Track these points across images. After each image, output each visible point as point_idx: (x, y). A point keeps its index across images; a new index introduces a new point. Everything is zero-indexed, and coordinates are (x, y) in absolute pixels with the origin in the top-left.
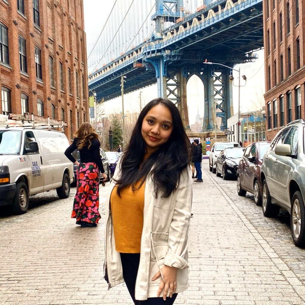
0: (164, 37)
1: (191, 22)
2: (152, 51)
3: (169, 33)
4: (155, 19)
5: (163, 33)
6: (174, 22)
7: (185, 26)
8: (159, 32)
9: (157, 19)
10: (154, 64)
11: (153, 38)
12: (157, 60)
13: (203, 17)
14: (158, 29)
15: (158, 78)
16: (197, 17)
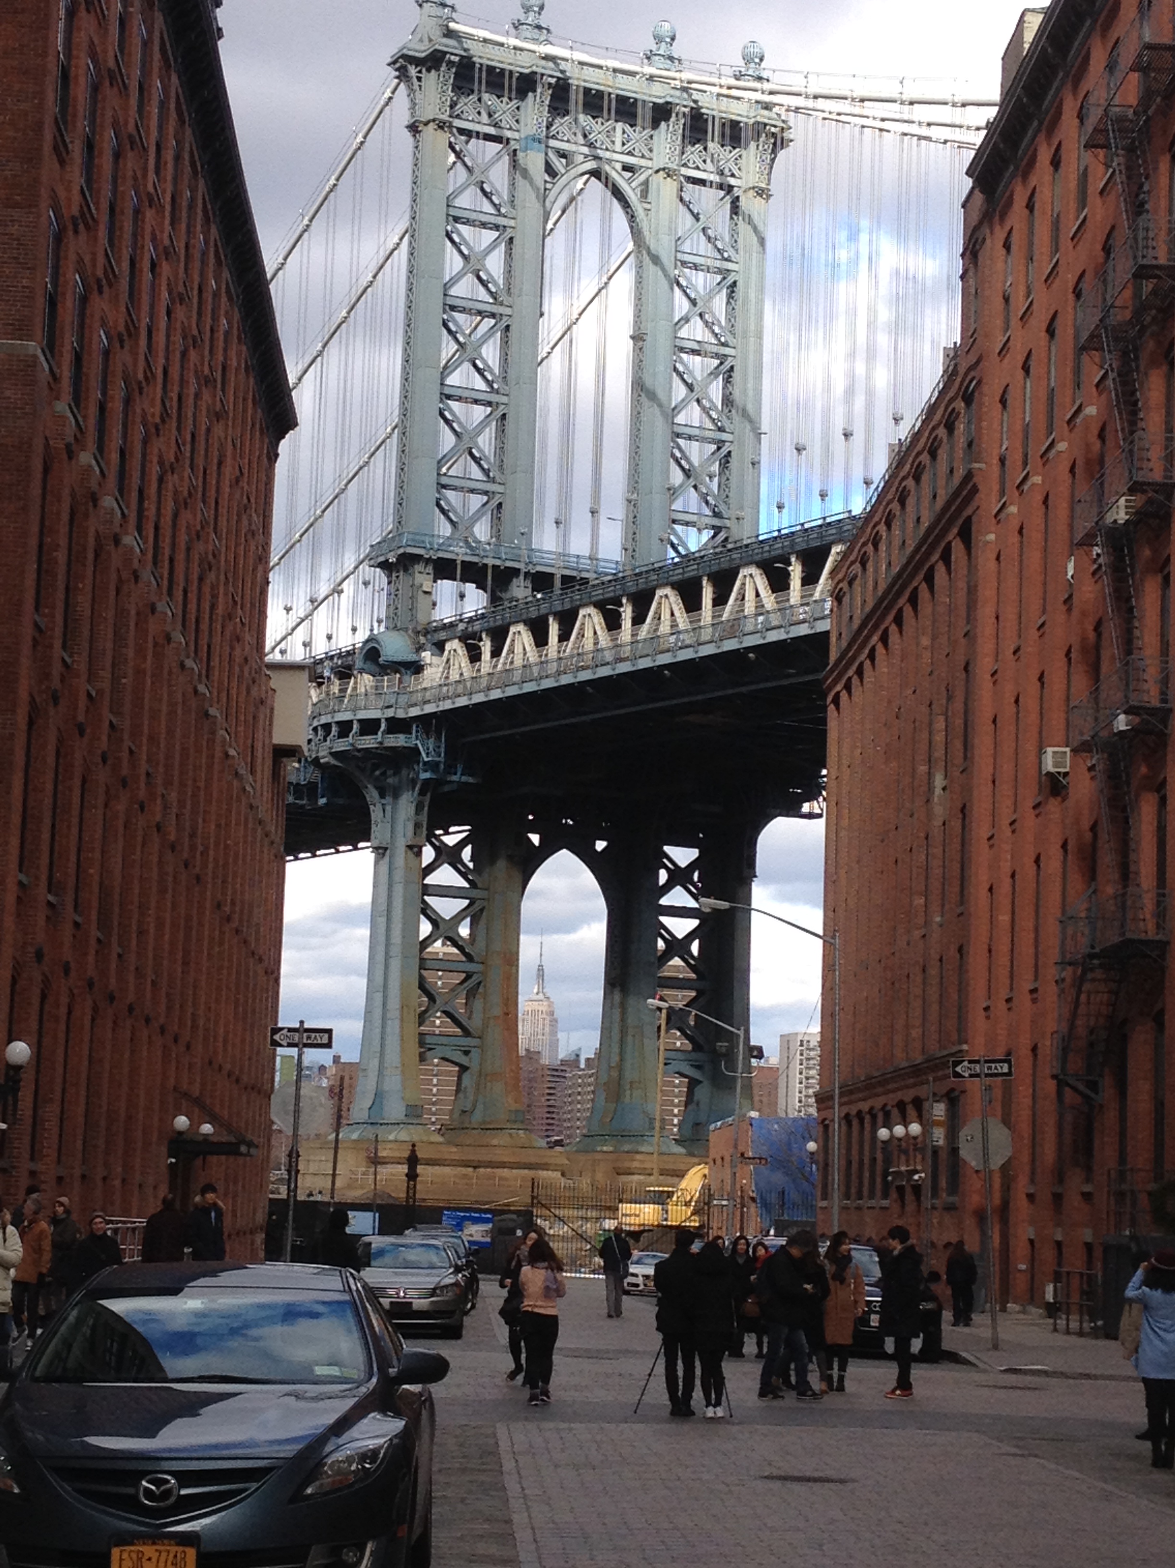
0: (426, 656)
1: (567, 620)
2: (359, 721)
3: (454, 645)
4: (385, 566)
5: (422, 640)
6: (481, 586)
8: (404, 630)
9: (398, 564)
10: (365, 781)
11: (371, 653)
12: (386, 764)
13: (627, 612)
14: (399, 615)
15: (380, 851)
16: (600, 605)
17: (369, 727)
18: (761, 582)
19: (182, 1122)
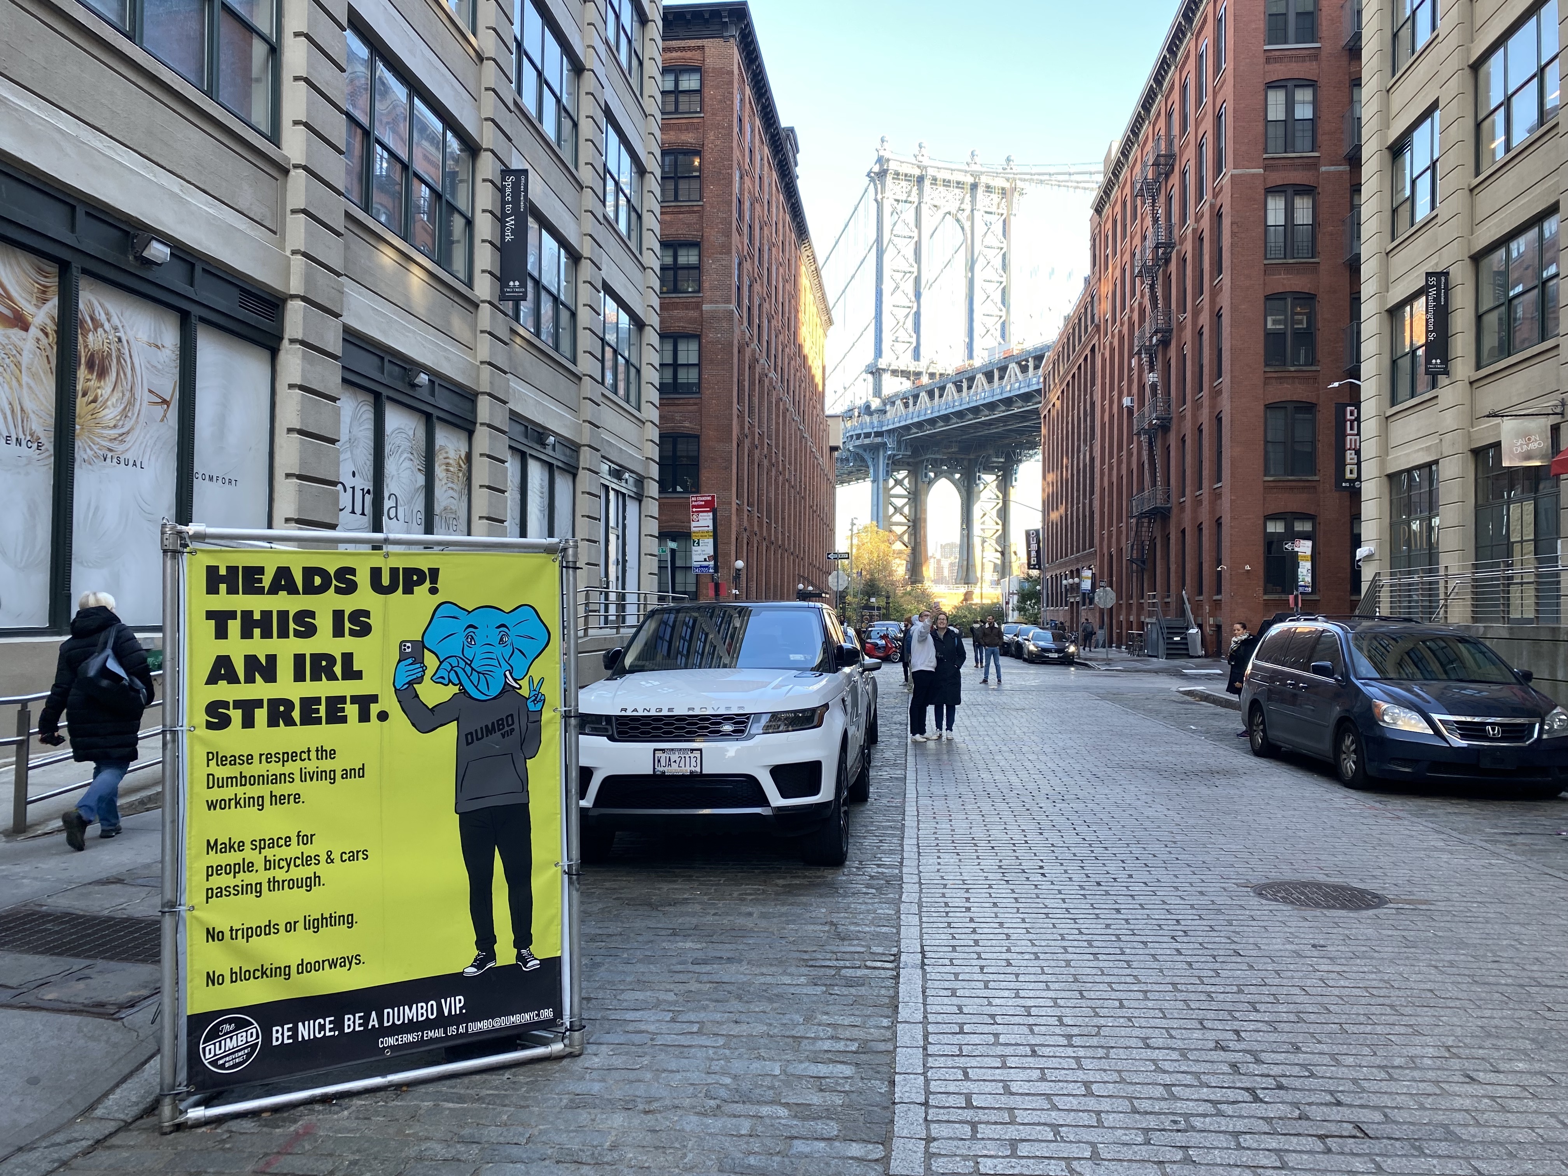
0: (888, 407)
1: (942, 389)
2: (865, 433)
3: (898, 402)
4: (872, 373)
5: (886, 401)
6: (908, 379)
7: (931, 394)
8: (880, 397)
9: (876, 372)
10: (867, 456)
11: (868, 407)
12: (874, 449)
13: (965, 385)
14: (877, 392)
15: (873, 482)
16: (955, 383)
17: (868, 435)
18: (1018, 370)
19: (801, 586)
